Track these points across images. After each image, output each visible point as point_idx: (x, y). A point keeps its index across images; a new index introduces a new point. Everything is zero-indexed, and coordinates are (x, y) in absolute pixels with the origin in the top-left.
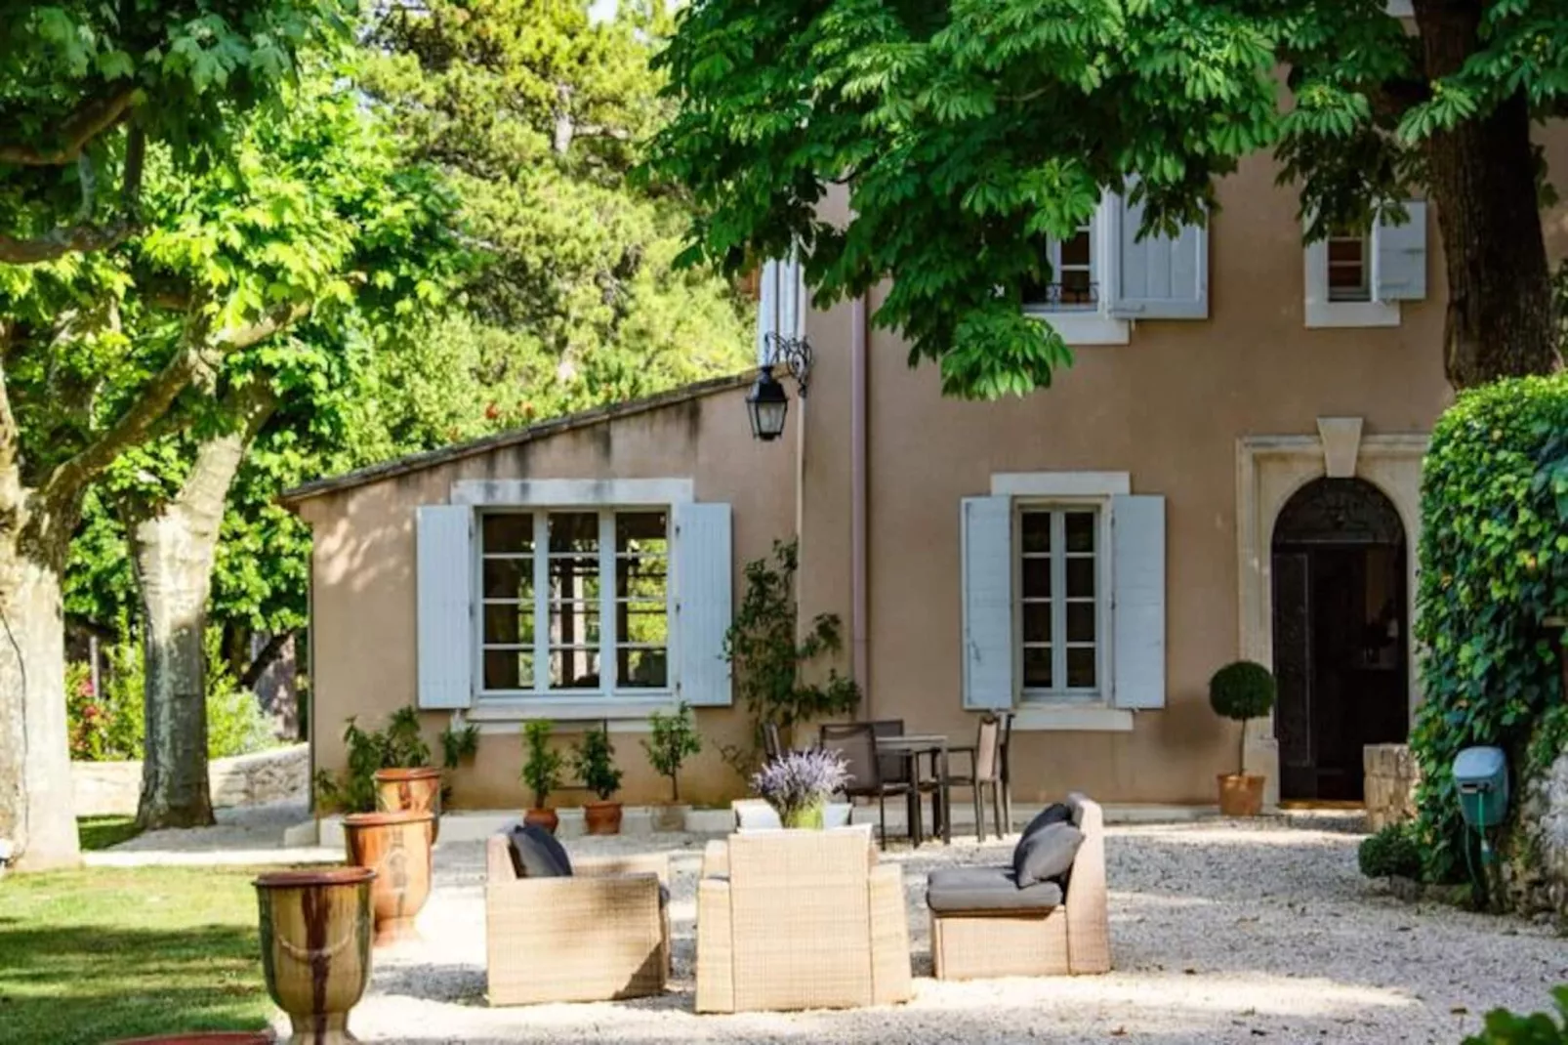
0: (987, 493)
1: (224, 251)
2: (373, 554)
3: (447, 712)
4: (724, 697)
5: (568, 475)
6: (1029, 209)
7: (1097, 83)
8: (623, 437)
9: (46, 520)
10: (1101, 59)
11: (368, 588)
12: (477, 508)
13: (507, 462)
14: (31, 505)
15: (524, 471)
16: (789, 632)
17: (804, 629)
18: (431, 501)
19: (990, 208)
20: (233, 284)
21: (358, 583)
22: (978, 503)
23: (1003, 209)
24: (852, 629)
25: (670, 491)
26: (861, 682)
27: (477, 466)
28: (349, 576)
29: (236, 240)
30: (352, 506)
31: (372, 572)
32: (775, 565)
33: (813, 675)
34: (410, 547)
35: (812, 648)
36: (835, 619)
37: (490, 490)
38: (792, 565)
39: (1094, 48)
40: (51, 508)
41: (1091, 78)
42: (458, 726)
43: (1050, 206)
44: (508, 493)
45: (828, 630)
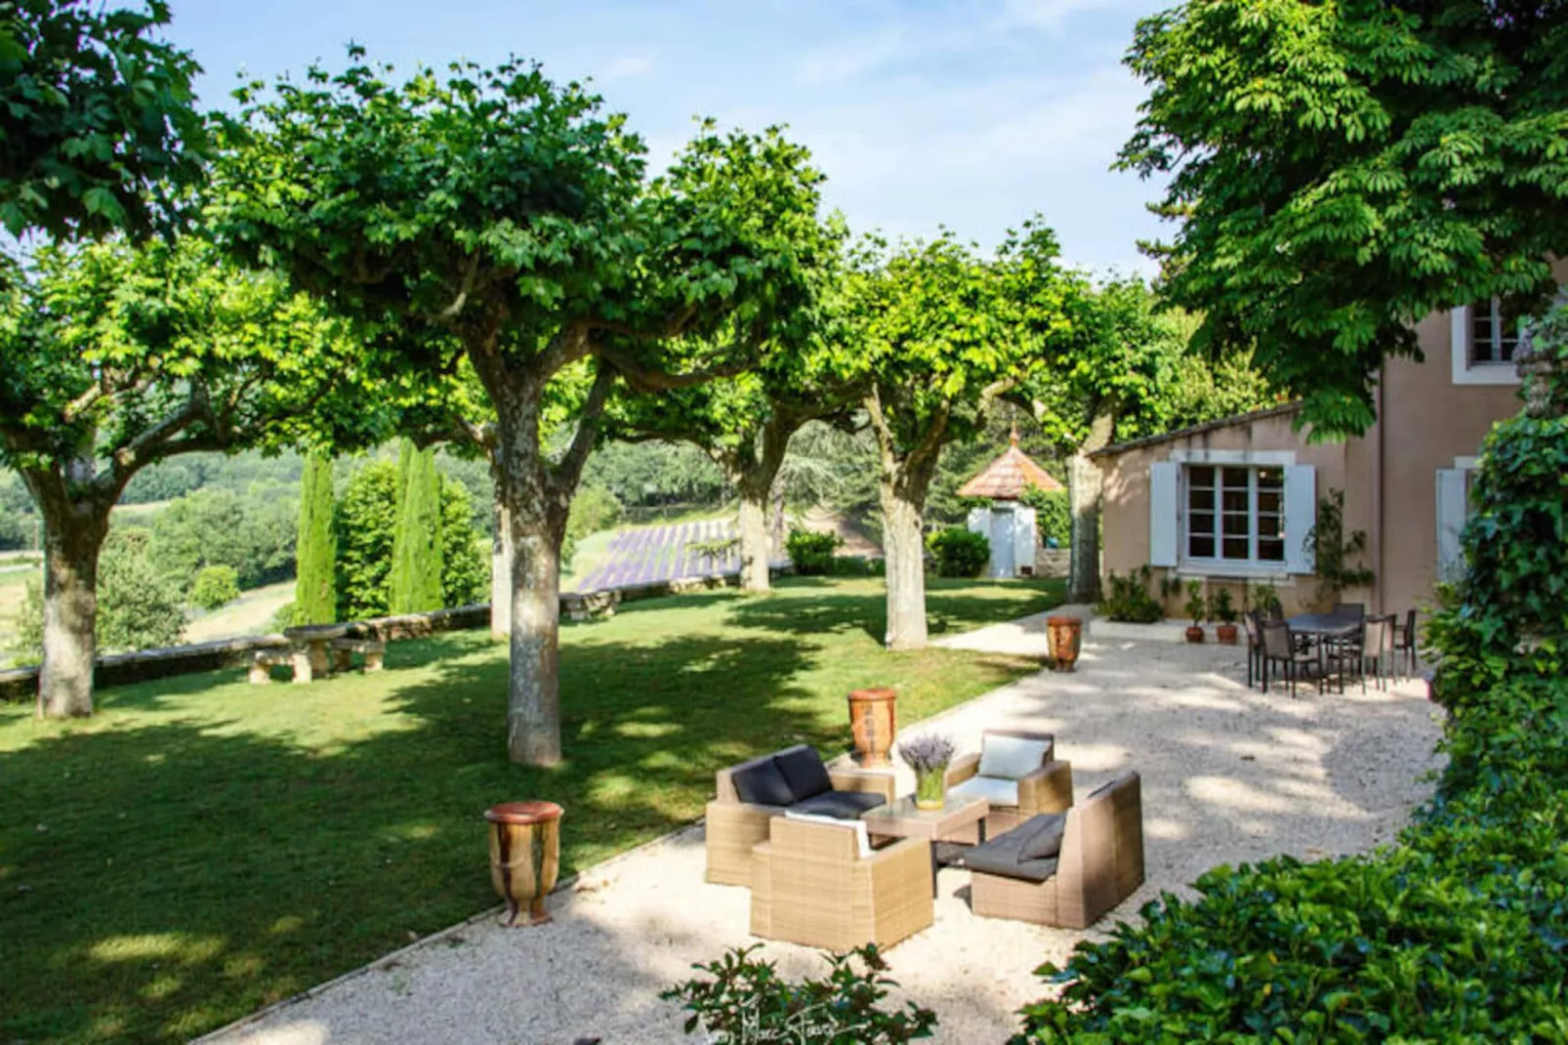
0: (1452, 467)
1: (943, 354)
2: (1131, 486)
3: (1165, 569)
4: (1308, 570)
5: (1227, 448)
6: (1334, 334)
7: (1369, 258)
8: (1258, 429)
9: (906, 479)
10: (1372, 243)
11: (1129, 502)
12: (1184, 465)
13: (1198, 441)
14: (899, 471)
15: (1206, 446)
16: (1339, 538)
17: (1347, 539)
18: (1160, 460)
19: (1308, 333)
20: (950, 370)
21: (1123, 501)
22: (1447, 473)
23: (1318, 333)
24: (1373, 539)
25: (1284, 458)
26: (1377, 573)
27: (1183, 442)
28: (1118, 497)
29: (949, 348)
30: (1121, 462)
31: (1129, 496)
32: (1332, 501)
33: (1350, 564)
34: (1147, 482)
35: (1349, 550)
36: (1362, 534)
37: (1189, 454)
38: (1341, 501)
39: (1366, 239)
40: (909, 472)
41: (1365, 255)
42: (1172, 576)
43: (1347, 330)
44: (1198, 456)
45: (1359, 539)
